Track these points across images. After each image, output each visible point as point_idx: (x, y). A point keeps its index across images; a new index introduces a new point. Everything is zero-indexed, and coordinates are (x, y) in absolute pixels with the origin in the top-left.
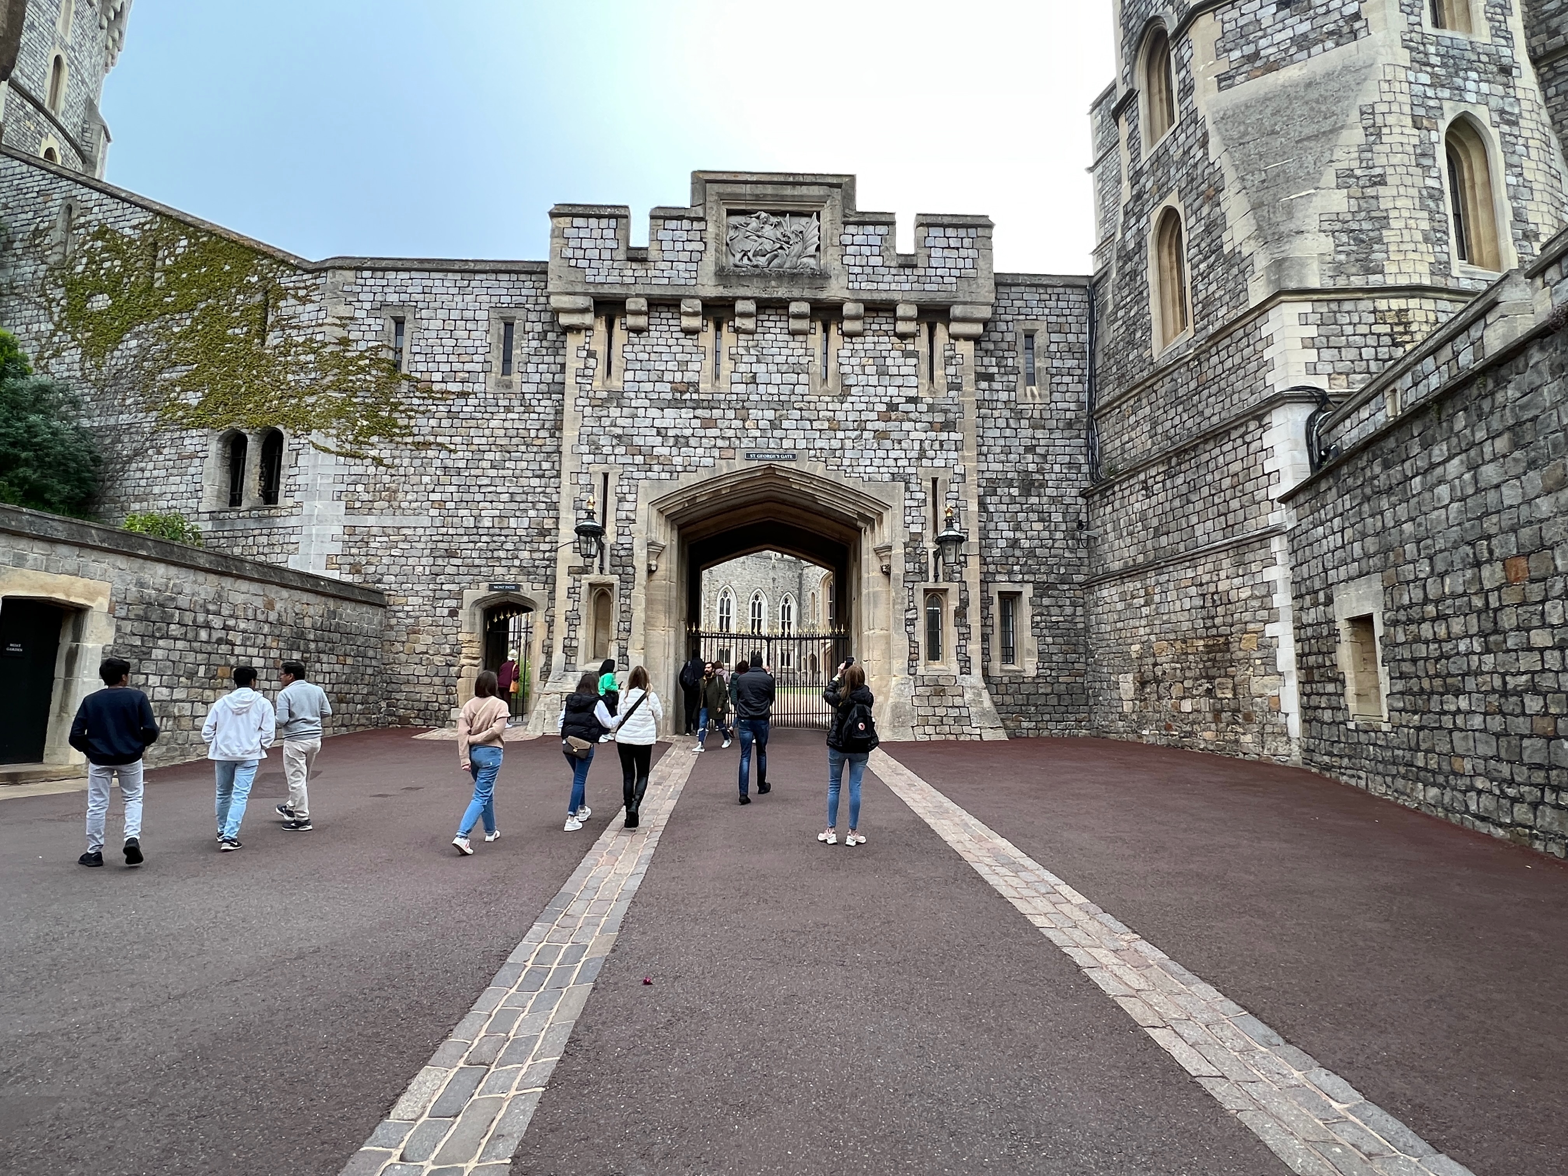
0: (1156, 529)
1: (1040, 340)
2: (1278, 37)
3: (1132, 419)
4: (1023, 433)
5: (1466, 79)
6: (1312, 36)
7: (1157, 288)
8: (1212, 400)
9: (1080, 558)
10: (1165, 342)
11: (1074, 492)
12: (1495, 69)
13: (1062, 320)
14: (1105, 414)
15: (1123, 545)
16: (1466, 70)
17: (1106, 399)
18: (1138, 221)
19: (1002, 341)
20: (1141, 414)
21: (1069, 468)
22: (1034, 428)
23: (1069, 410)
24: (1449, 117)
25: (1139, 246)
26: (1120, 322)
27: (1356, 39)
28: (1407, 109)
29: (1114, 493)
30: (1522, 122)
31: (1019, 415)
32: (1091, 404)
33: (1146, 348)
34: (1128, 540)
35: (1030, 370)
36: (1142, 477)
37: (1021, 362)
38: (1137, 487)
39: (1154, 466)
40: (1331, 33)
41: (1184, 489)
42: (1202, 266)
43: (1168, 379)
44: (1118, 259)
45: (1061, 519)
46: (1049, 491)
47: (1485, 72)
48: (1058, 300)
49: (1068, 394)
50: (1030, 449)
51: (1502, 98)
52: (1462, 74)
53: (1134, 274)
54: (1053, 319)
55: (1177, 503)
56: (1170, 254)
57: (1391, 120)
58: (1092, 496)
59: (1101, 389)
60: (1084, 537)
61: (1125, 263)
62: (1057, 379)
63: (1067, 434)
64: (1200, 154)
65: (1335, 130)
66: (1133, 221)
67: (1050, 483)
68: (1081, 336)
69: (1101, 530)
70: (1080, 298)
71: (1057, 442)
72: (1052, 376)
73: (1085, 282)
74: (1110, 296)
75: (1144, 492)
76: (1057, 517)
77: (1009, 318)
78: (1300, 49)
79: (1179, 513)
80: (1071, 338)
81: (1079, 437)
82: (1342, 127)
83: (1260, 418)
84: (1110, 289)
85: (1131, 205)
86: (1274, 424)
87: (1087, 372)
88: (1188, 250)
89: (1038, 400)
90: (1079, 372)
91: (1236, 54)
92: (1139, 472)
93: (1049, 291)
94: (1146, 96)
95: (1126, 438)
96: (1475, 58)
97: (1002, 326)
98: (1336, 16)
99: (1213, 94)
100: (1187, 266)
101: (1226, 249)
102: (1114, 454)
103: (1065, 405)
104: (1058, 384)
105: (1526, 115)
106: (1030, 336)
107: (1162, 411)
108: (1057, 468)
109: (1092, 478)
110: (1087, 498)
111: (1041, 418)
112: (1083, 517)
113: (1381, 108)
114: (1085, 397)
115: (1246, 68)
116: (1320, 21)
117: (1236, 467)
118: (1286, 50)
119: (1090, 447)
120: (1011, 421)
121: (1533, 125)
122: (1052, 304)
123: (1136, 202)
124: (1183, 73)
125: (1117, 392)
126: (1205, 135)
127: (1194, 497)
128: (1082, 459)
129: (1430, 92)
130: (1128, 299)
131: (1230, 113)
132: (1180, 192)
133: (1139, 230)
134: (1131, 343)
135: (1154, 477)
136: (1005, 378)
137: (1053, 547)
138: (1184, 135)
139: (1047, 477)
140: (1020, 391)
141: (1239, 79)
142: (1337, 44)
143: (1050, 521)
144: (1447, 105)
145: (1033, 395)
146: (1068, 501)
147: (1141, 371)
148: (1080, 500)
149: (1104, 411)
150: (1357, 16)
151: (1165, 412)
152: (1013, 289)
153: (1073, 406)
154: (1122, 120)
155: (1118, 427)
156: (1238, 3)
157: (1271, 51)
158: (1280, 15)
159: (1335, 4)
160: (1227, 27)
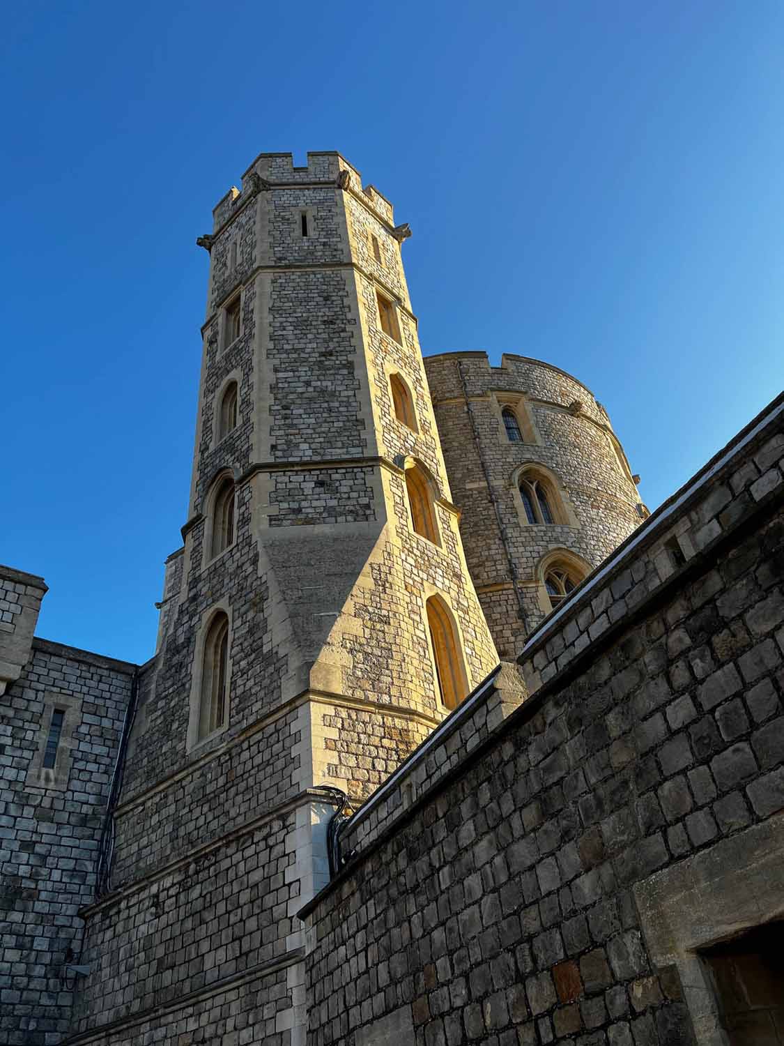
0: (160, 961)
1: (71, 718)
2: (315, 503)
3: (155, 819)
4: (22, 824)
5: (436, 572)
6: (338, 510)
7: (199, 681)
8: (239, 798)
9: (59, 1007)
10: (200, 736)
11: (71, 910)
12: (452, 574)
13: (100, 702)
14: (127, 813)
15: (117, 986)
17: (131, 794)
18: (190, 619)
19: (26, 710)
20: (164, 812)
21: (72, 877)
22: (40, 819)
23: (87, 803)
24: (428, 593)
25: (189, 641)
26: (160, 712)
27: (367, 520)
28: (401, 576)
29: (118, 913)
30: (470, 614)
31: (23, 801)
32: (114, 800)
33: (181, 740)
34: (125, 978)
35: (52, 751)
36: (154, 889)
37: (43, 738)
38: (147, 903)
39: (169, 874)
40: (351, 512)
41: (198, 905)
42: (243, 663)
43: (197, 774)
44: (167, 651)
45: (45, 947)
46: (39, 906)
47: (446, 573)
48: (100, 681)
49: (90, 784)
50: (27, 846)
51: (457, 593)
52: (433, 568)
53: (181, 665)
54: (91, 699)
55: (189, 924)
56: (216, 652)
57: (391, 579)
58: (93, 915)
59: (127, 783)
60: (71, 974)
61: (174, 655)
62: (80, 765)
63: (78, 832)
64: (250, 569)
65: (354, 574)
66: (186, 619)
67: (43, 895)
68: (117, 723)
69: (94, 965)
70: (123, 685)
71: (65, 841)
72: (76, 760)
73: (131, 671)
74: (153, 686)
75: (153, 910)
76: (41, 944)
77: (41, 687)
78: (330, 516)
79: (189, 939)
80: (106, 723)
81: (92, 837)
82: (359, 574)
83: (283, 818)
84: (155, 678)
85: (187, 605)
86: (298, 825)
87: (116, 763)
88: (232, 648)
89: (52, 785)
90: (107, 761)
91: (285, 505)
92: (152, 883)
93: (92, 670)
94: (211, 522)
95: (144, 841)
96: (439, 561)
97: (30, 694)
98: (354, 502)
99: (266, 527)
100: (229, 662)
101: (265, 649)
102: (128, 863)
103: (83, 797)
104: (80, 771)
105: (472, 610)
106: (59, 713)
107: (187, 810)
108: (56, 875)
109: (97, 891)
110: (86, 919)
111: (51, 808)
112: (76, 946)
113: (385, 570)
114: (107, 791)
115: (291, 516)
117: (256, 876)
118: (321, 514)
119: (102, 852)
120: (12, 806)
121: (476, 618)
122: (93, 683)
123: (191, 603)
124: (243, 508)
125: (144, 787)
126: (257, 555)
127: (208, 916)
128: (89, 866)
129: (415, 572)
130: (171, 690)
131: (277, 543)
132: (230, 598)
133: (190, 627)
134: (167, 734)
135: (168, 889)
136: (18, 753)
137: (26, 988)
138: (239, 554)
139: (41, 885)
140: (33, 771)
141: (285, 522)
142: (355, 520)
143: (31, 949)
144: (426, 584)
145: (47, 779)
146: (60, 921)
147: (172, 765)
148: (78, 922)
149: (127, 809)
150: (368, 506)
151: (191, 811)
152: (53, 659)
153: (92, 799)
154: (189, 536)
155: (138, 829)
156: (290, 473)
157: (309, 510)
158: (317, 490)
159: (354, 495)
160: (279, 486)
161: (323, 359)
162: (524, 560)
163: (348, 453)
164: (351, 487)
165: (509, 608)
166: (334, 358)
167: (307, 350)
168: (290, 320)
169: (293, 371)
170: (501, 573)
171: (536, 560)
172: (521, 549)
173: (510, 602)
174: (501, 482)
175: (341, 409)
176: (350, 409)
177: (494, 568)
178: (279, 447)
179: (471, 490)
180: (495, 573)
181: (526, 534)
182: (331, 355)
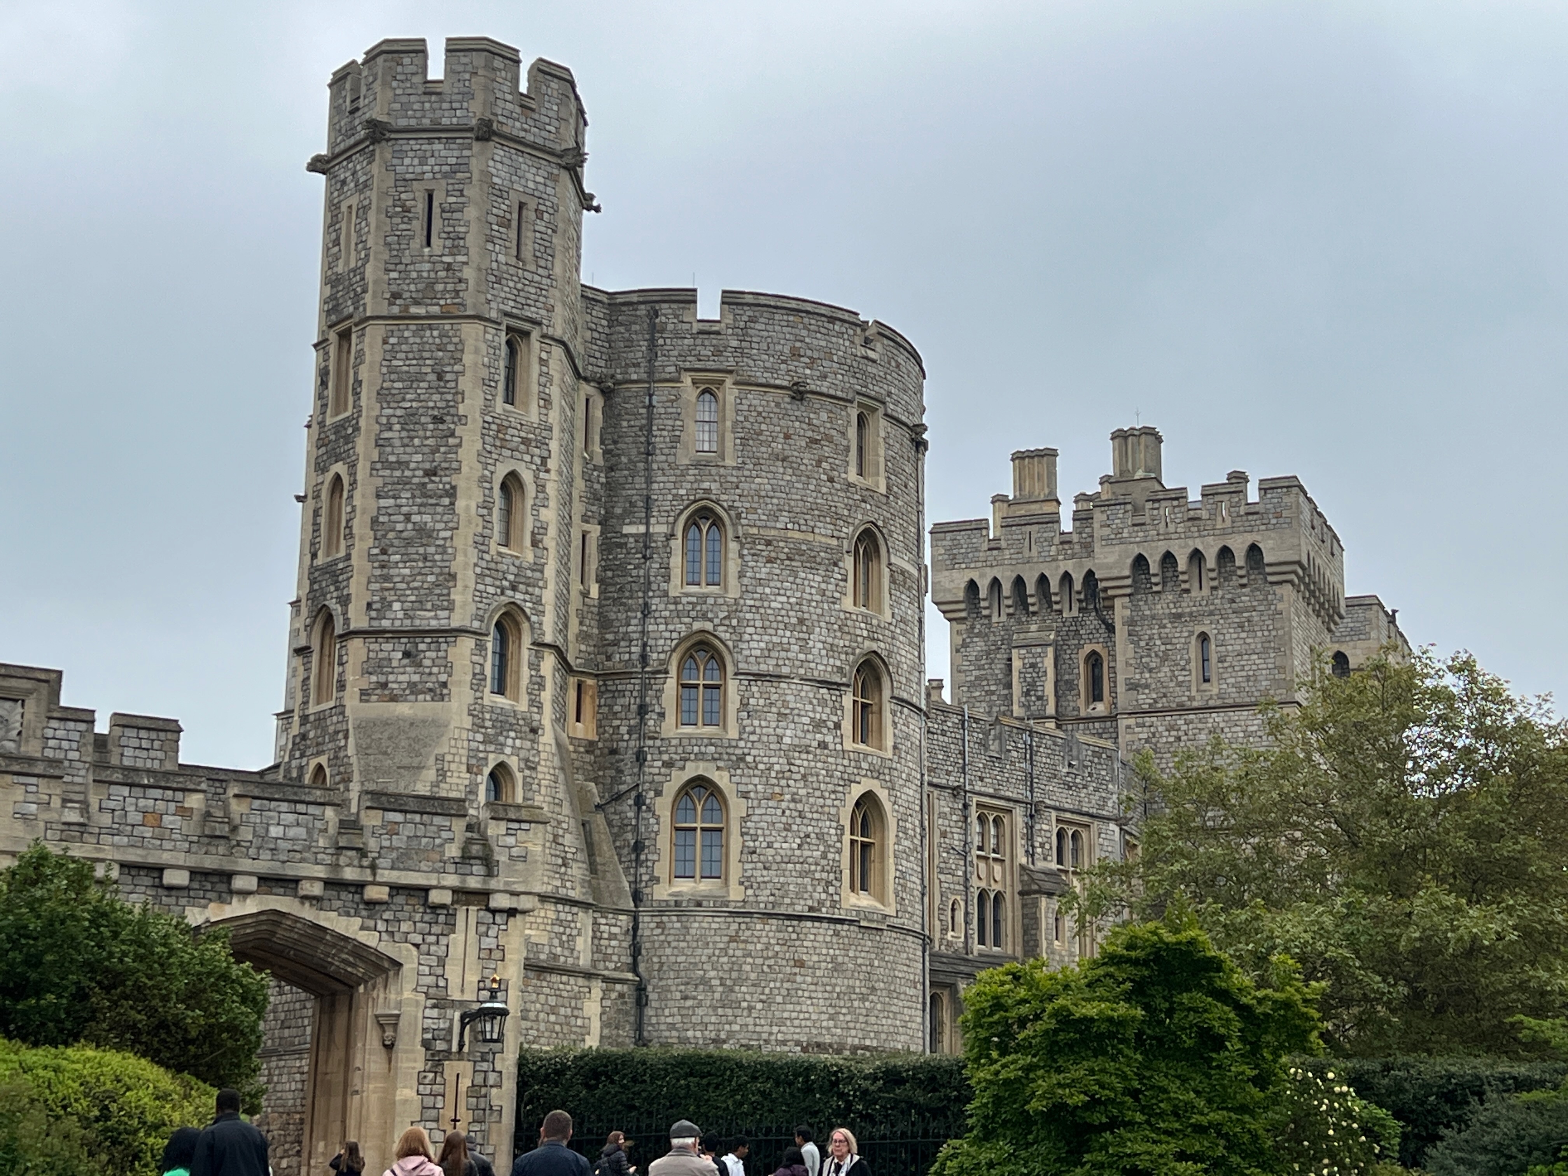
2: (401, 678)
5: (507, 737)
6: (420, 687)
12: (528, 730)
16: (508, 731)
18: (301, 757)
24: (491, 765)
27: (443, 700)
28: (464, 760)
30: (539, 768)
40: (430, 690)
47: (521, 732)
51: (529, 750)
52: (505, 733)
57: (453, 766)
64: (343, 741)
65: (420, 768)
66: (298, 753)
78: (412, 693)
82: (423, 767)
85: (298, 740)
91: (374, 678)
94: (317, 660)
96: (515, 722)
98: (433, 679)
99: (356, 702)
105: (542, 763)
113: (449, 758)
115: (378, 692)
116: (425, 678)
118: (404, 690)
121: (546, 770)
123: (302, 739)
124: (341, 669)
126: (348, 731)
129: (481, 748)
131: (364, 724)
132: (329, 759)
133: (301, 766)
138: (335, 717)
141: (374, 698)
142: (433, 700)
144: (491, 756)
150: (444, 685)
154: (301, 662)
156: (380, 640)
157: (395, 686)
158: (406, 661)
159: (435, 670)
160: (372, 655)
161: (426, 480)
162: (661, 642)
163: (436, 617)
164: (433, 660)
165: (632, 701)
166: (437, 479)
167: (412, 466)
168: (399, 412)
169: (395, 497)
170: (634, 657)
171: (675, 642)
172: (662, 627)
173: (635, 694)
174: (663, 529)
175: (437, 557)
176: (446, 557)
177: (628, 649)
178: (374, 606)
179: (626, 535)
180: (627, 656)
181: (672, 607)
182: (435, 475)
